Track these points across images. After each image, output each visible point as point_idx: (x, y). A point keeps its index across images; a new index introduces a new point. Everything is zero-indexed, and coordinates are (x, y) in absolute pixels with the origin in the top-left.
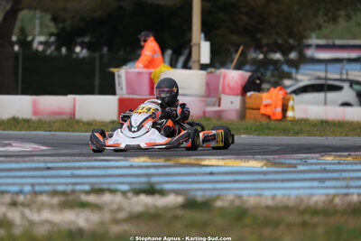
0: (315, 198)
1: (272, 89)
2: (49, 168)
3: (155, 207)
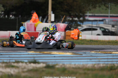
0: (88, 65)
1: (74, 30)
3: (36, 67)
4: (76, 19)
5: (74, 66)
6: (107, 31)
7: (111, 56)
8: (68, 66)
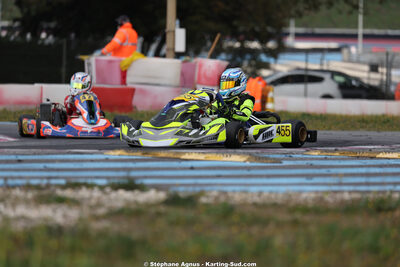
0: (304, 195)
1: (251, 80)
2: (20, 161)
3: (136, 202)
4: (255, 45)
5: (257, 199)
6: (354, 83)
7: (374, 166)
8: (237, 198)
